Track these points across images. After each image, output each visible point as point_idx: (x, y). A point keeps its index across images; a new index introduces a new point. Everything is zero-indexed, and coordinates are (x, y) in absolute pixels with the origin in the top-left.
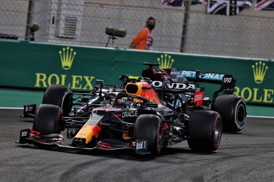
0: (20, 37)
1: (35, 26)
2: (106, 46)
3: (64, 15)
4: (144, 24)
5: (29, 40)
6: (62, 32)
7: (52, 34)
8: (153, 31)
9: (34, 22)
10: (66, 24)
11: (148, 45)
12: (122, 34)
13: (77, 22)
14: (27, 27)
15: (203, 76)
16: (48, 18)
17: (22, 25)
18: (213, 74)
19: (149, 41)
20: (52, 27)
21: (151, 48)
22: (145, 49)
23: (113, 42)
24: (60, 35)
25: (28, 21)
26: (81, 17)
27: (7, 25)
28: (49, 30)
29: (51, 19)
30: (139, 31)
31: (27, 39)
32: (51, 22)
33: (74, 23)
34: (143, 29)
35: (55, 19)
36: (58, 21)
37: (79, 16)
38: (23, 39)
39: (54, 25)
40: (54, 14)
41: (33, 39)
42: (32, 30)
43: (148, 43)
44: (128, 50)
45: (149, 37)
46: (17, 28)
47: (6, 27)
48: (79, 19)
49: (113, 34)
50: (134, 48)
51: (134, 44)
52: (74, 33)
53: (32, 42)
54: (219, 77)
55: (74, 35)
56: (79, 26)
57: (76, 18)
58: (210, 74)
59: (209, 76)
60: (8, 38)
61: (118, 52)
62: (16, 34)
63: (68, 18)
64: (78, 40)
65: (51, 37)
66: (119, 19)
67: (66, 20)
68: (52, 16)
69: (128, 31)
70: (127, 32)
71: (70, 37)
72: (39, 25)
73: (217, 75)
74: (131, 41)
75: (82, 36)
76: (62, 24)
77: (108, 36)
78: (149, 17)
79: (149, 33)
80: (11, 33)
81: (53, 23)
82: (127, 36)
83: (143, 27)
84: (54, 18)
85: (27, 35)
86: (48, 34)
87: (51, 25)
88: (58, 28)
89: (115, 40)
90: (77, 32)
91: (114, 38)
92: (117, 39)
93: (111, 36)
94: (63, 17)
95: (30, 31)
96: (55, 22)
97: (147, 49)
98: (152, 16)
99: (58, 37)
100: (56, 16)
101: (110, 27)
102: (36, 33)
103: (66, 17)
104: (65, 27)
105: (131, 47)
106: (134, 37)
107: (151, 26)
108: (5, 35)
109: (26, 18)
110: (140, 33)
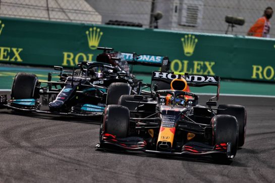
0: (145, 25)
1: (159, 14)
2: (226, 34)
3: (186, 4)
4: (262, 13)
5: (153, 28)
6: (184, 20)
7: (175, 22)
8: (270, 20)
9: (158, 11)
10: (188, 13)
11: (265, 33)
12: (241, 23)
13: (198, 11)
14: (152, 16)
15: (138, 58)
16: (171, 7)
17: (146, 14)
18: (149, 56)
19: (266, 30)
20: (175, 16)
21: (268, 35)
22: (261, 36)
23: (232, 30)
24: (182, 24)
25: (153, 10)
26: (203, 7)
27: (132, 13)
28: (172, 18)
29: (174, 8)
30: (256, 20)
31: (151, 27)
32: (174, 11)
33: (195, 12)
34: (260, 18)
35: (178, 8)
36: (181, 10)
37: (200, 5)
38: (148, 27)
39: (177, 14)
40: (176, 3)
41: (156, 27)
42: (156, 18)
43: (265, 31)
44: (247, 37)
45: (266, 26)
46: (142, 16)
47: (132, 16)
48: (200, 8)
49: (233, 22)
50: (252, 35)
51: (252, 32)
52: (196, 21)
53: (156, 30)
54: (155, 59)
55: (196, 23)
56: (200, 15)
57: (197, 7)
58: (145, 56)
59: (143, 58)
60: (133, 25)
61: (236, 40)
62: (141, 22)
63: (190, 7)
64: (199, 28)
65: (174, 25)
66: (238, 8)
67: (188, 9)
68: (175, 5)
69: (247, 19)
70: (246, 21)
71: (191, 25)
72: (163, 14)
73: (153, 57)
74: (249, 29)
75: (203, 24)
76: (184, 13)
77: (227, 24)
78: (267, 7)
79: (266, 22)
80: (136, 22)
81: (176, 11)
82: (246, 24)
83: (260, 17)
84: (176, 7)
85: (151, 23)
86: (171, 22)
87: (174, 14)
88: (180, 17)
89: (234, 28)
90: (199, 21)
91: (233, 26)
92: (236, 27)
93: (231, 24)
94: (185, 6)
95: (154, 19)
96: (178, 11)
97: (263, 37)
98: (270, 5)
99: (180, 25)
100: (178, 5)
101: (230, 16)
102: (160, 22)
103: (188, 6)
104: (188, 16)
105: (249, 35)
106: (252, 25)
107: (268, 16)
108: (131, 23)
109: (150, 7)
110: (258, 21)
